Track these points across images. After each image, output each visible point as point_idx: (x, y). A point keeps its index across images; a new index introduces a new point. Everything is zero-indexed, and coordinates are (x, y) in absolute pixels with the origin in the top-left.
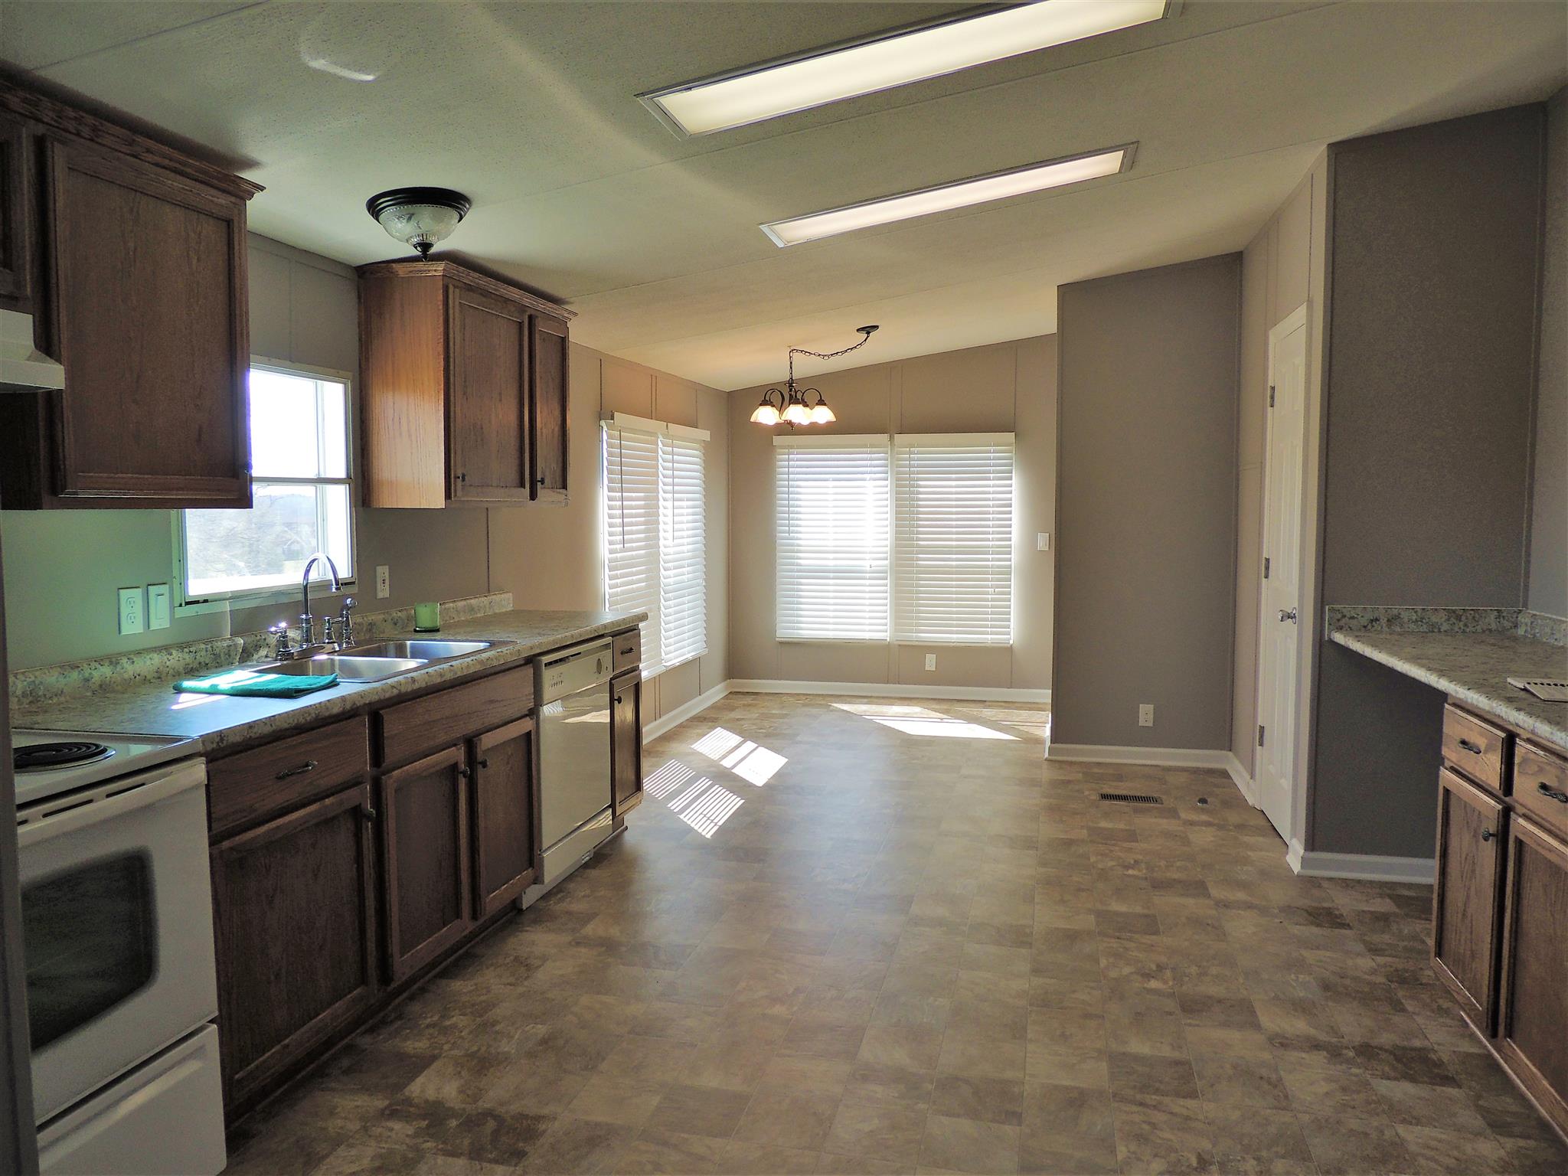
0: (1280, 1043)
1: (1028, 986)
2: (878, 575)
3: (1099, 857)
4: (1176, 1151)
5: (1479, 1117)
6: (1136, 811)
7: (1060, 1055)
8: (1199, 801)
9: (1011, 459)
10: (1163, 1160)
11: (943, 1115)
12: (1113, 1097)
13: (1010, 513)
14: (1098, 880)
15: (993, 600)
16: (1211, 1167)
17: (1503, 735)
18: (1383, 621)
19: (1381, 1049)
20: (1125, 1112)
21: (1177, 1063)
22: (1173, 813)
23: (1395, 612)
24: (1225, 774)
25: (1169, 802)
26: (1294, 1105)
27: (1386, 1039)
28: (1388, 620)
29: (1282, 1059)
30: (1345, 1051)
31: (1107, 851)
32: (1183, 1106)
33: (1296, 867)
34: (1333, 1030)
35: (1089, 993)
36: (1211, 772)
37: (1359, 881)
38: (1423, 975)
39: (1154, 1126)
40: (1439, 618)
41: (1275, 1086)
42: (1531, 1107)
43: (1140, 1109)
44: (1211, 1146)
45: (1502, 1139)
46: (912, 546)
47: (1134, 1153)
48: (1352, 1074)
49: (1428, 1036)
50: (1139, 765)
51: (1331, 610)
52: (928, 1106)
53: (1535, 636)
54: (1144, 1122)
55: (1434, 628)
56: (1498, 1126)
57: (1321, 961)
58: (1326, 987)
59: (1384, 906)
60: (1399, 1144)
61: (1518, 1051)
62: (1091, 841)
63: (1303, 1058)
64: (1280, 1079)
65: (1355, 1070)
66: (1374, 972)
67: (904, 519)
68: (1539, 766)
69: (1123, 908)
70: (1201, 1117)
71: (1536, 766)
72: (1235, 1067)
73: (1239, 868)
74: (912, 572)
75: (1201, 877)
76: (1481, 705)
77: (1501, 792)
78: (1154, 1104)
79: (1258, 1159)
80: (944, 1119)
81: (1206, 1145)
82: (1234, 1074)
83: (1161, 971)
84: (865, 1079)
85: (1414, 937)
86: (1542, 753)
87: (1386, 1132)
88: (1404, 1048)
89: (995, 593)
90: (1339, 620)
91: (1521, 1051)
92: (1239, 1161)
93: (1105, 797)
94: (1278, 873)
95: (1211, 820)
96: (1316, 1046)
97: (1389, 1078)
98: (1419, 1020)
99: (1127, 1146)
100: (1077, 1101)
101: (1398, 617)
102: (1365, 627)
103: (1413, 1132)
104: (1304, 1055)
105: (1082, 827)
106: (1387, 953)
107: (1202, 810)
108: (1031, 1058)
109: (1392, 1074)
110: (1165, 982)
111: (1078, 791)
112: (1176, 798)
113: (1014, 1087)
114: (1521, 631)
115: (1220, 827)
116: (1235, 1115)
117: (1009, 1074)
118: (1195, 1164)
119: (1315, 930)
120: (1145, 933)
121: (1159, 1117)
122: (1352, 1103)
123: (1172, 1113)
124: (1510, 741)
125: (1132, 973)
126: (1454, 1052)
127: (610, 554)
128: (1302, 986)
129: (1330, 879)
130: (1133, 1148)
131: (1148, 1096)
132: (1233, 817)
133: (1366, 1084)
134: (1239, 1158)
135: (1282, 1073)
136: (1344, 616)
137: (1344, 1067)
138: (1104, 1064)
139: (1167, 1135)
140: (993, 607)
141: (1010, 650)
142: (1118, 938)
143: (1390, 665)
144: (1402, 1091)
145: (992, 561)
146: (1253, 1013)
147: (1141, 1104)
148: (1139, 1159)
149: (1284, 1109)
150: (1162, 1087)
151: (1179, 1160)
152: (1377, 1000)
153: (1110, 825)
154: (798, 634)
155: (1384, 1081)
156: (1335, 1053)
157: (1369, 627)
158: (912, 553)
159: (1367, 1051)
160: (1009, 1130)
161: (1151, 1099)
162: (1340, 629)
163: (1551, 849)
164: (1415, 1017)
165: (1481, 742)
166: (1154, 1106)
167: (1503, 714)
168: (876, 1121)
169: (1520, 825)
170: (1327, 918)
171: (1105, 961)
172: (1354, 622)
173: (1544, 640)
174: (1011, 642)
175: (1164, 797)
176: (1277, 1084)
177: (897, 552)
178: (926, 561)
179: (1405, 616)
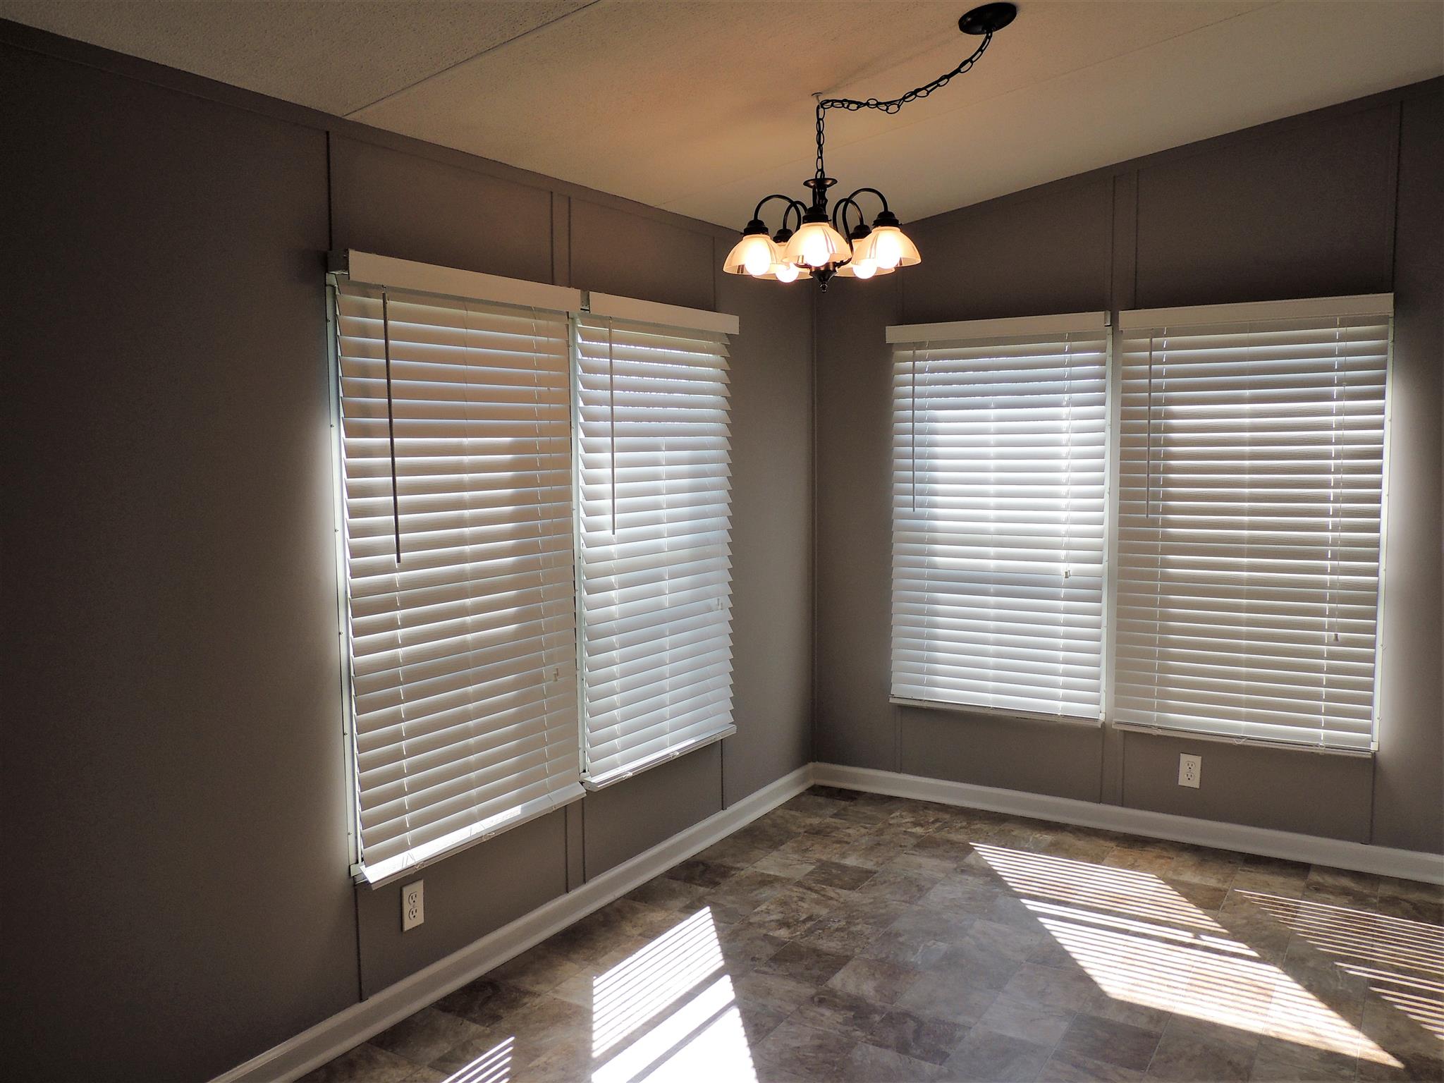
2: (1083, 590)
9: (1382, 351)
13: (1378, 470)
15: (1332, 656)
46: (1154, 537)
67: (1138, 483)
74: (1153, 590)
89: (1337, 641)
127: (353, 576)
140: (1331, 670)
141: (1369, 765)
145: (1331, 574)
154: (936, 695)
158: (1153, 550)
174: (1374, 747)
177: (1122, 549)
178: (1182, 567)
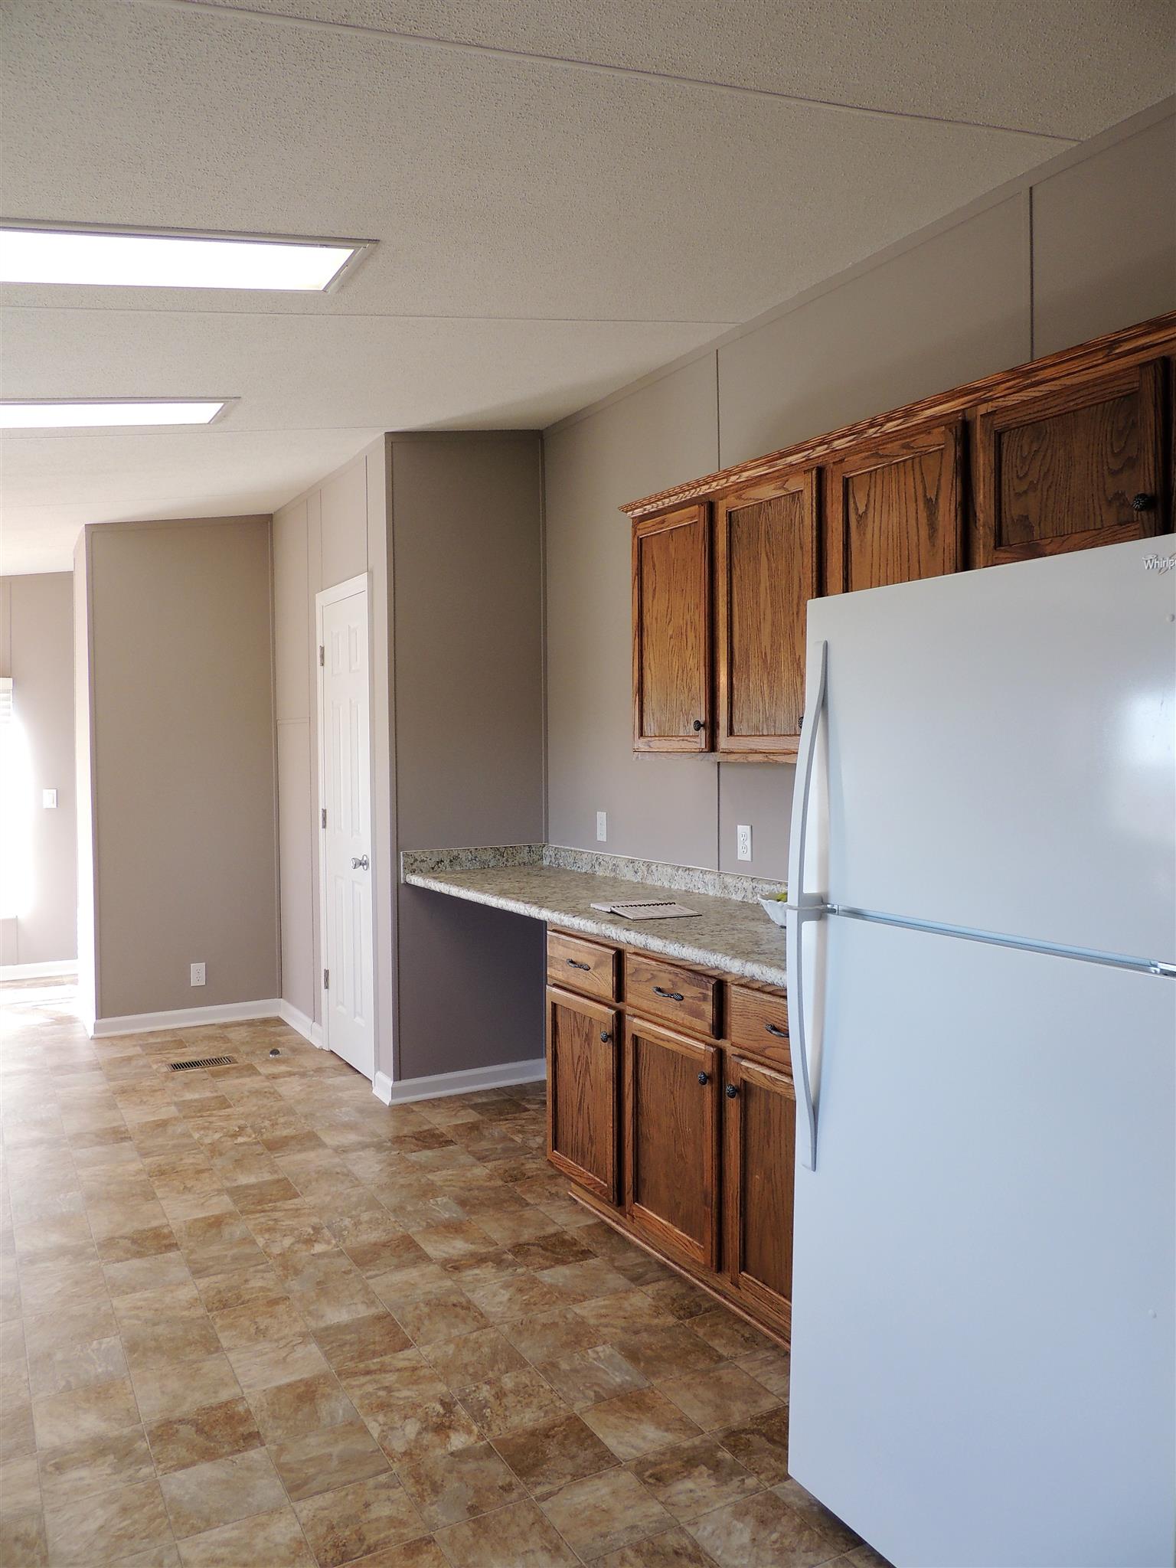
0: (452, 1267)
1: (196, 1292)
3: (202, 1132)
4: (420, 1406)
5: (621, 1276)
6: (214, 1075)
7: (266, 1353)
8: (272, 1053)
10: (413, 1419)
11: (175, 1470)
12: (339, 1376)
14: (212, 1157)
16: (456, 1408)
17: (613, 952)
18: (447, 862)
19: (528, 1244)
20: (357, 1386)
21: (379, 1318)
22: (251, 1070)
23: (455, 853)
24: (279, 1022)
25: (243, 1060)
26: (491, 1320)
27: (527, 1234)
28: (451, 861)
29: (461, 1282)
30: (505, 1256)
31: (207, 1124)
32: (404, 1359)
33: (386, 1098)
34: (487, 1241)
35: (262, 1278)
36: (266, 1022)
37: (440, 1099)
38: (526, 1169)
39: (388, 1389)
40: (488, 856)
41: (468, 1309)
42: (649, 1255)
43: (368, 1378)
44: (446, 1388)
45: (644, 1289)
47: (385, 1424)
48: (519, 1275)
49: (556, 1221)
50: (194, 1027)
51: (406, 855)
52: (153, 1468)
53: (559, 865)
54: (379, 1389)
55: (485, 865)
56: (637, 1279)
57: (447, 1180)
58: (462, 1203)
59: (470, 1116)
60: (581, 1322)
61: (647, 1211)
62: (184, 1117)
63: (476, 1275)
64: (469, 1301)
65: (520, 1270)
66: (490, 1178)
68: (652, 974)
69: (252, 1180)
70: (424, 1363)
71: (649, 975)
72: (428, 1304)
73: (337, 1110)
75: (308, 1128)
76: (589, 930)
77: (614, 1000)
78: (379, 1367)
79: (488, 1383)
80: (180, 1475)
81: (441, 1388)
82: (431, 1311)
83: (318, 1233)
84: (59, 1468)
85: (504, 1138)
86: (654, 963)
87: (568, 1316)
88: (545, 1238)
90: (412, 864)
91: (652, 1211)
92: (475, 1391)
93: (177, 1067)
94: (372, 1108)
95: (289, 1069)
96: (480, 1260)
97: (547, 1268)
98: (542, 1208)
99: (376, 1421)
100: (306, 1394)
101: (456, 858)
102: (433, 868)
103: (585, 1308)
104: (477, 1271)
105: (168, 1104)
106: (491, 1158)
107: (278, 1061)
108: (239, 1367)
109: (548, 1264)
110: (329, 1243)
111: (144, 1066)
112: (247, 1054)
113: (236, 1406)
114: (546, 862)
115: (303, 1075)
116: (451, 1349)
117: (224, 1395)
118: (442, 1411)
119: (429, 1153)
120: (286, 1199)
121: (390, 1379)
122: (532, 1300)
123: (398, 1370)
124: (619, 957)
125: (292, 1244)
126: (579, 1228)
128: (444, 1208)
129: (417, 1103)
130: (381, 1418)
131: (370, 1362)
132: (308, 1062)
133: (534, 1281)
134: (474, 1389)
135: (468, 1294)
136: (416, 860)
137: (510, 1270)
138: (313, 1345)
139: (405, 1393)
142: (263, 1212)
143: (482, 902)
144: (558, 1275)
146: (417, 1247)
147: (368, 1373)
148: (392, 1429)
149: (485, 1327)
150: (377, 1348)
151: (427, 1413)
152: (504, 1202)
153: (196, 1096)
155: (545, 1272)
156: (499, 1261)
157: (436, 868)
159: (520, 1249)
160: (255, 1454)
161: (374, 1363)
162: (413, 872)
163: (669, 1040)
164: (538, 1207)
165: (590, 961)
166: (380, 1370)
167: (614, 935)
168: (100, 1512)
169: (635, 1025)
170: (429, 1139)
171: (261, 1239)
172: (425, 865)
173: (568, 868)
175: (235, 1055)
176: (468, 1306)
179: (462, 856)
